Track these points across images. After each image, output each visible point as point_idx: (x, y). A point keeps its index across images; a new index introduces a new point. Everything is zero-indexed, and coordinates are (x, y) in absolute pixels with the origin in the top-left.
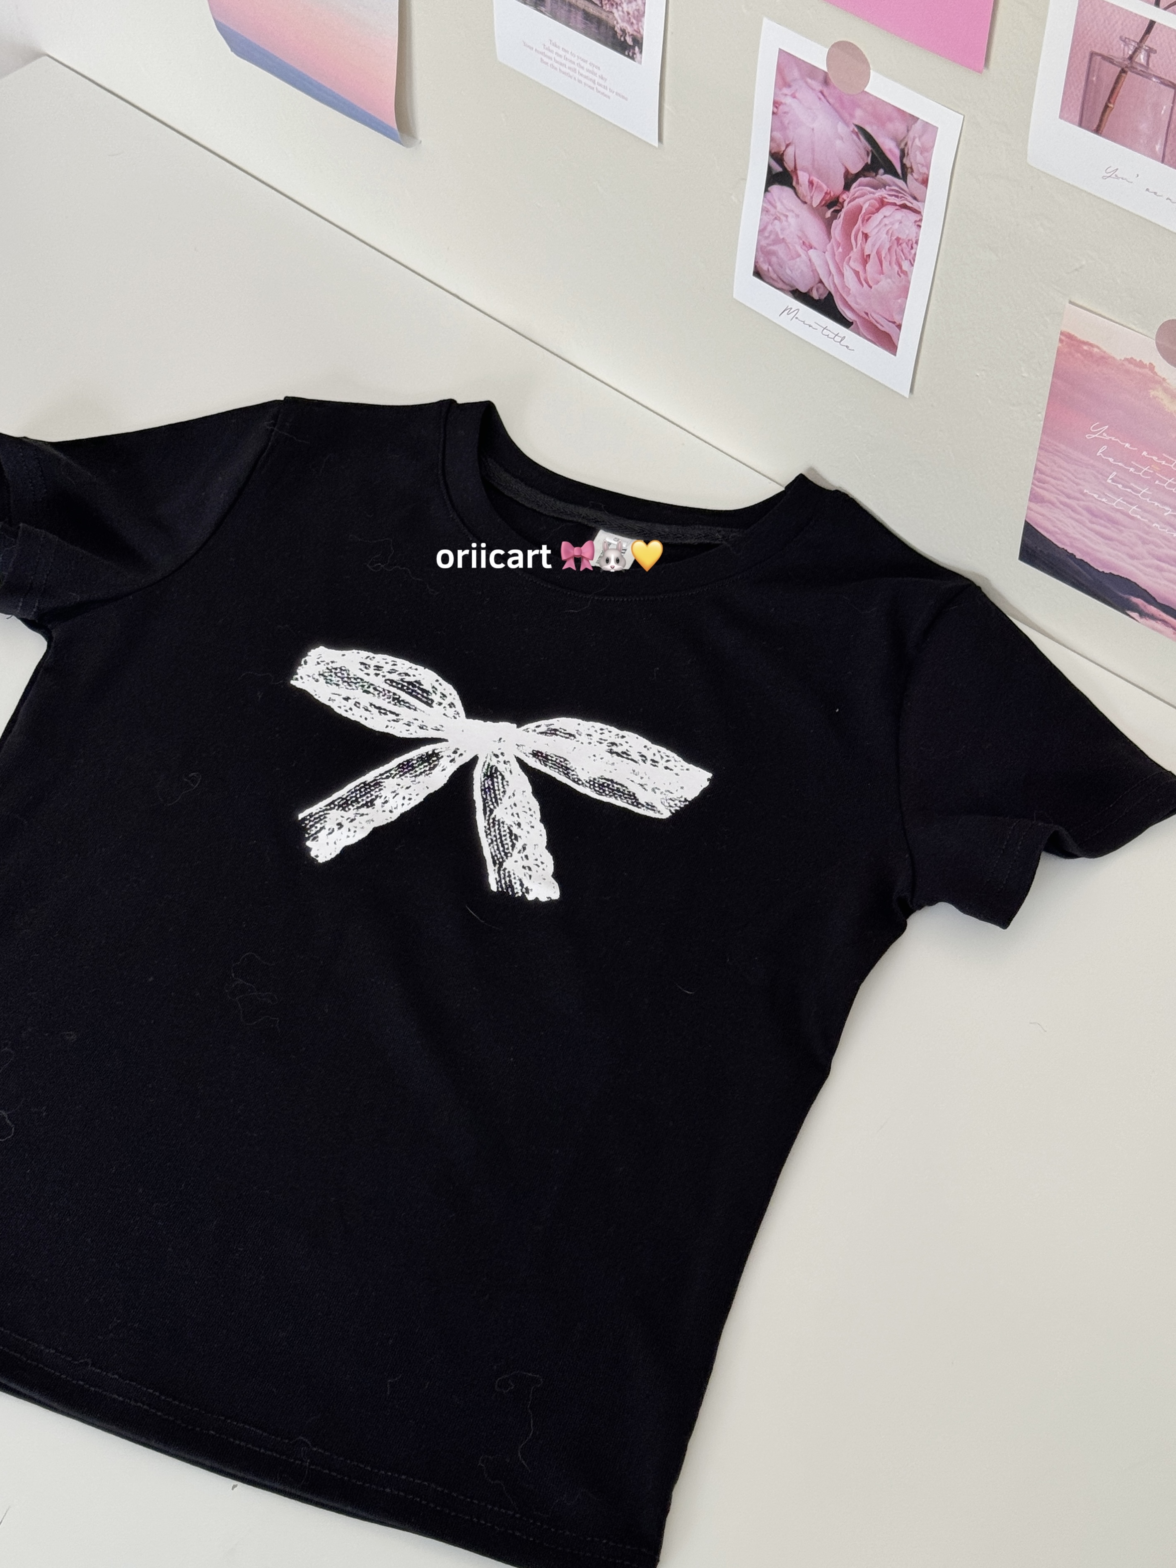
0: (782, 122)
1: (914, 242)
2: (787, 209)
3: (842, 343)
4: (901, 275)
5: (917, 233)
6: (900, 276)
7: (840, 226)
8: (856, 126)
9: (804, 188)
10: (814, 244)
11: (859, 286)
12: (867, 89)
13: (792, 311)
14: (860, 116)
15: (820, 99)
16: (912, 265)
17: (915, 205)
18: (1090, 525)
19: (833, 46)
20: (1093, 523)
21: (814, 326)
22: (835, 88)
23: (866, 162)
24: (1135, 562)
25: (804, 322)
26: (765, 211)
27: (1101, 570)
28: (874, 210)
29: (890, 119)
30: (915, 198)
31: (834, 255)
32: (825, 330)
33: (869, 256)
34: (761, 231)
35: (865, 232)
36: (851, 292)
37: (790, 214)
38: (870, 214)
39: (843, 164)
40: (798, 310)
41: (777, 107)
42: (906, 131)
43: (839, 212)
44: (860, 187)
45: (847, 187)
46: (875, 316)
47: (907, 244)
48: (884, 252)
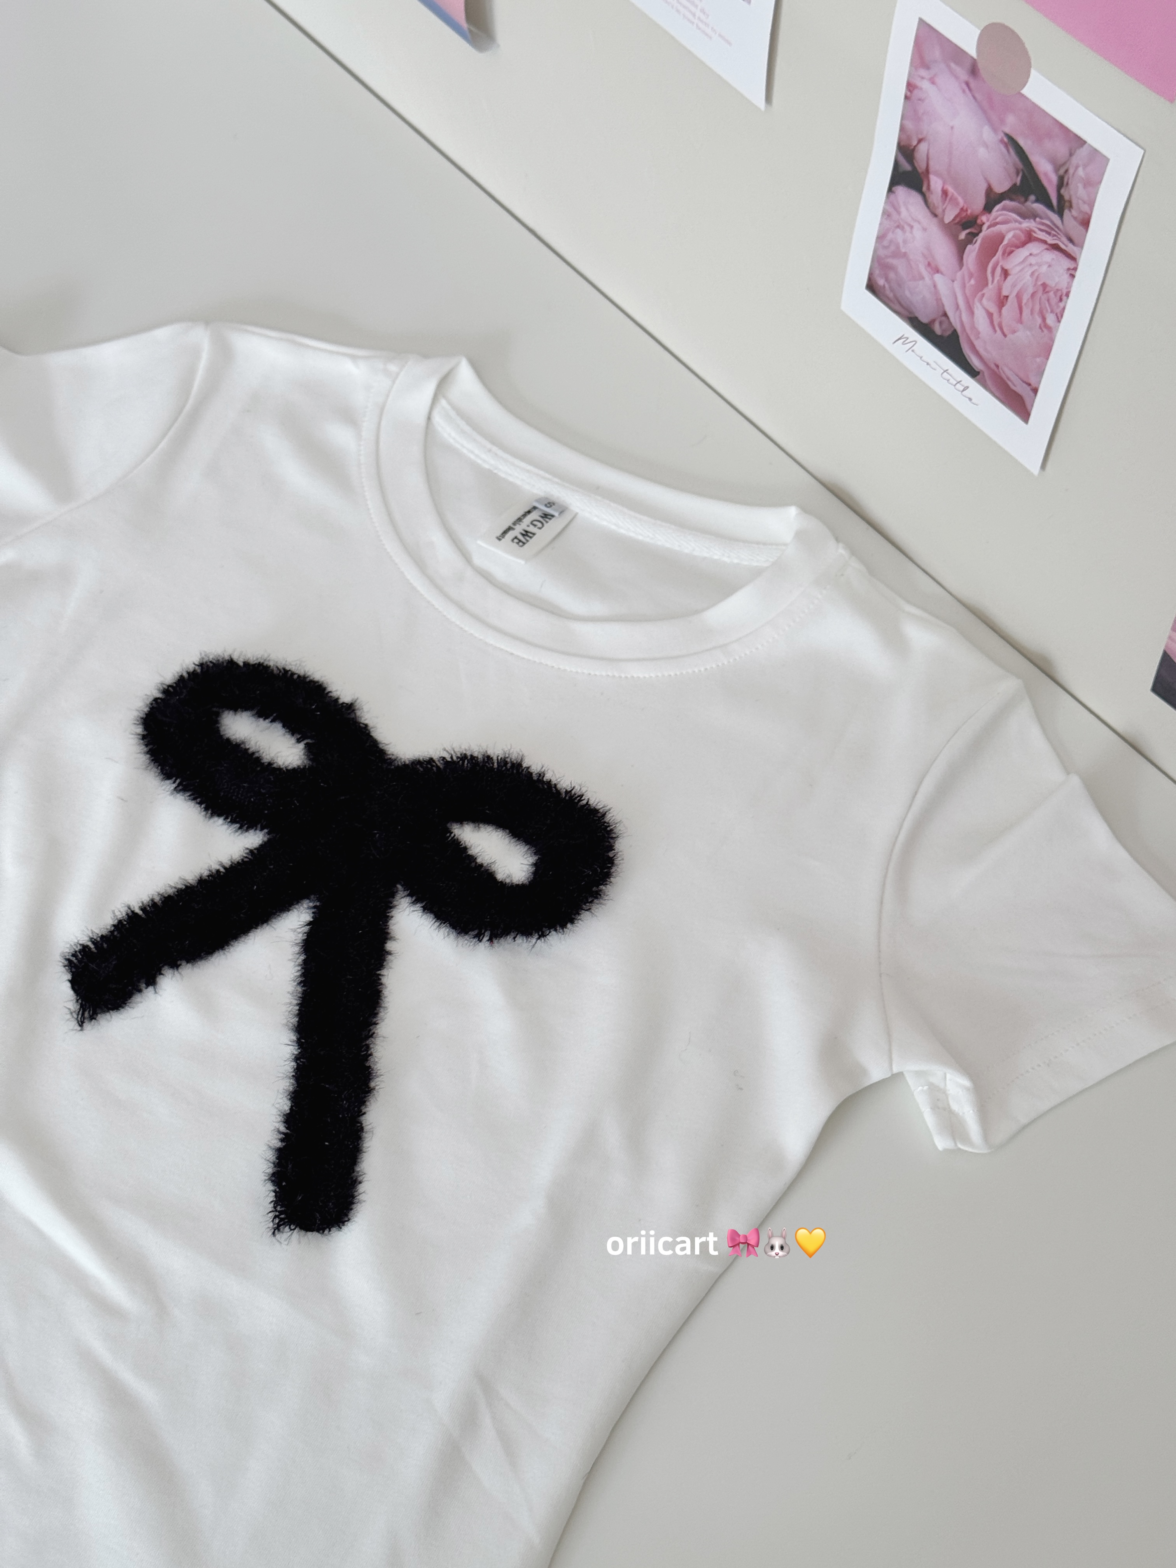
0: (915, 111)
1: (1064, 294)
2: (912, 218)
3: (964, 393)
4: (1044, 329)
5: (1068, 283)
6: (1042, 331)
7: (976, 252)
8: (1007, 135)
9: (935, 197)
10: (942, 268)
11: (991, 331)
12: (1025, 91)
13: (908, 341)
14: (1012, 124)
15: (964, 91)
16: (1059, 321)
17: (1070, 248)
19: (986, 28)
21: (934, 365)
22: (985, 81)
23: (1014, 182)
25: (921, 358)
26: (886, 214)
28: (1017, 242)
29: (1050, 134)
30: (1071, 240)
31: (964, 286)
32: (945, 373)
33: (1007, 297)
34: (880, 238)
35: (1006, 268)
36: (980, 336)
37: (916, 225)
38: (1012, 246)
39: (985, 179)
40: (916, 342)
41: (910, 91)
42: (1067, 154)
43: (975, 237)
44: (1004, 212)
46: (1009, 373)
47: (1055, 294)
48: (1025, 298)
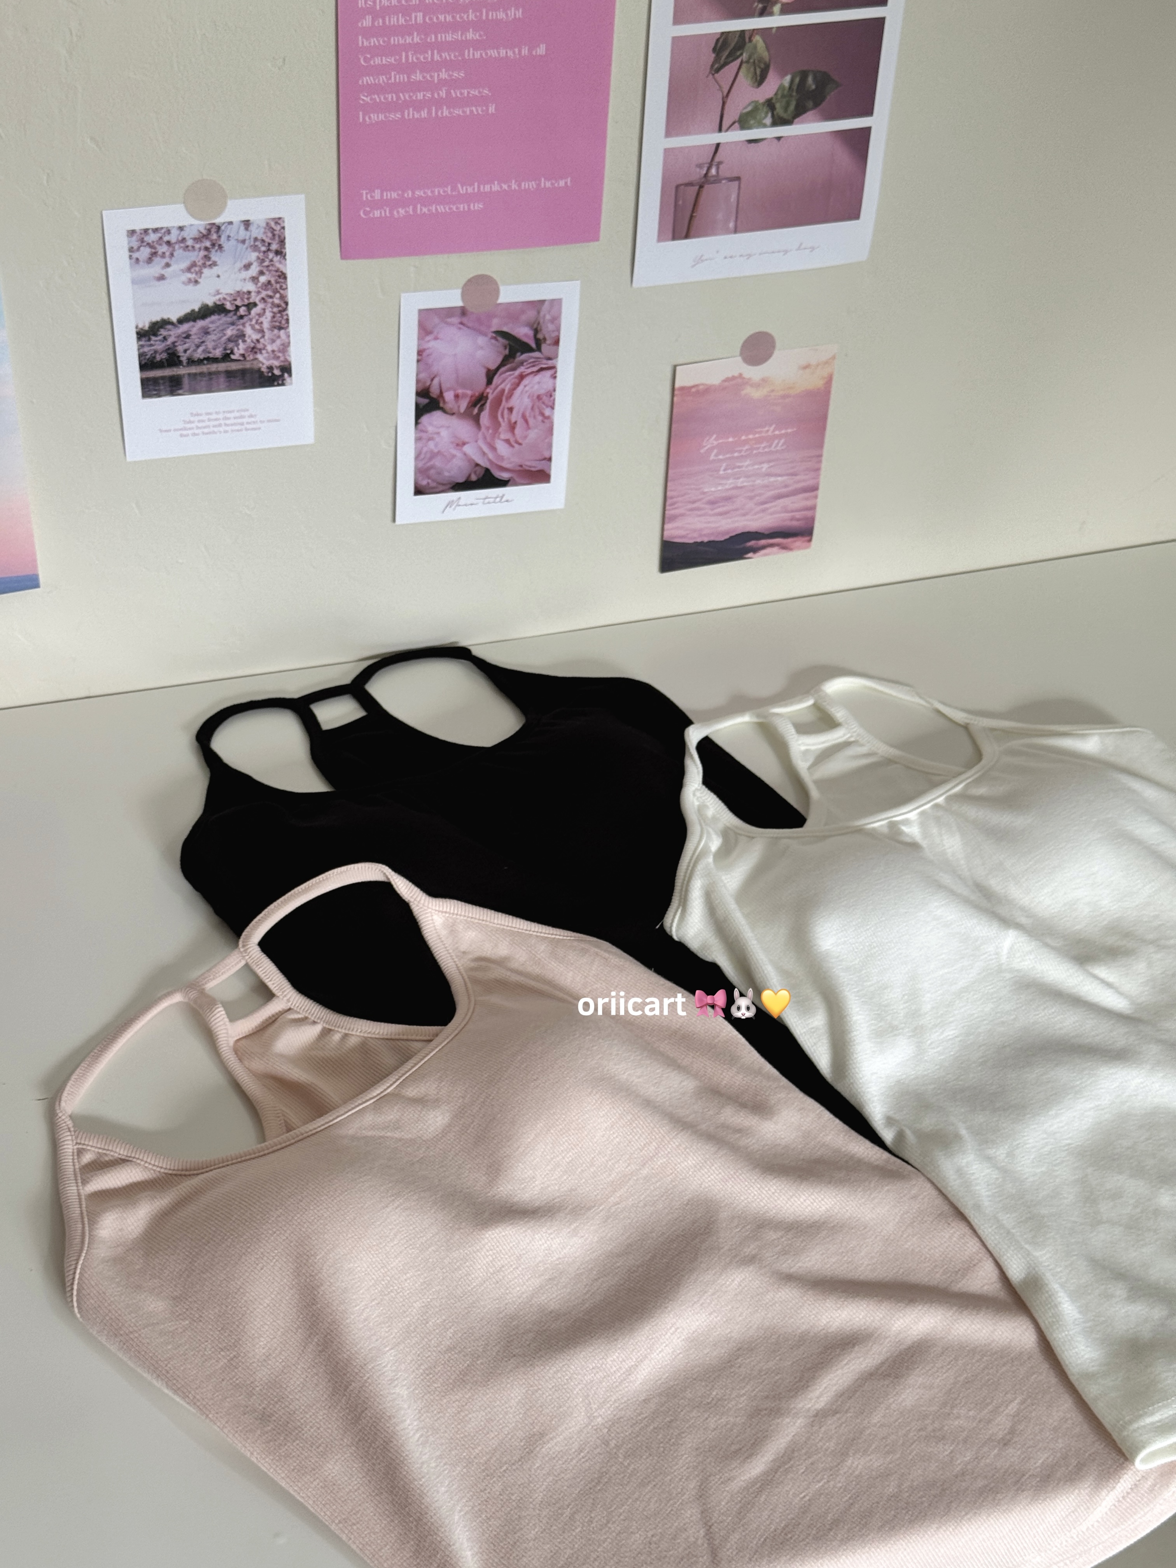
0: (427, 364)
1: (552, 391)
2: (437, 427)
3: (503, 500)
5: (553, 383)
6: (544, 422)
7: (487, 414)
8: (494, 332)
9: (451, 403)
10: (466, 440)
11: (511, 449)
12: (500, 301)
13: (453, 502)
14: (496, 324)
15: (460, 329)
16: (553, 409)
17: (550, 363)
18: (711, 512)
19: (465, 285)
20: (712, 510)
21: (475, 502)
22: (472, 313)
23: (504, 355)
24: (747, 517)
25: (465, 504)
26: (418, 439)
27: (722, 539)
28: (513, 387)
29: (523, 312)
30: (549, 359)
31: (485, 438)
32: (485, 500)
33: (515, 423)
34: (417, 458)
35: (510, 405)
36: (503, 458)
37: (441, 429)
38: (510, 392)
39: (484, 367)
40: (459, 498)
41: (421, 356)
42: (536, 314)
43: (485, 405)
44: (501, 376)
45: (489, 381)
46: (528, 463)
47: (546, 396)
48: (527, 414)
